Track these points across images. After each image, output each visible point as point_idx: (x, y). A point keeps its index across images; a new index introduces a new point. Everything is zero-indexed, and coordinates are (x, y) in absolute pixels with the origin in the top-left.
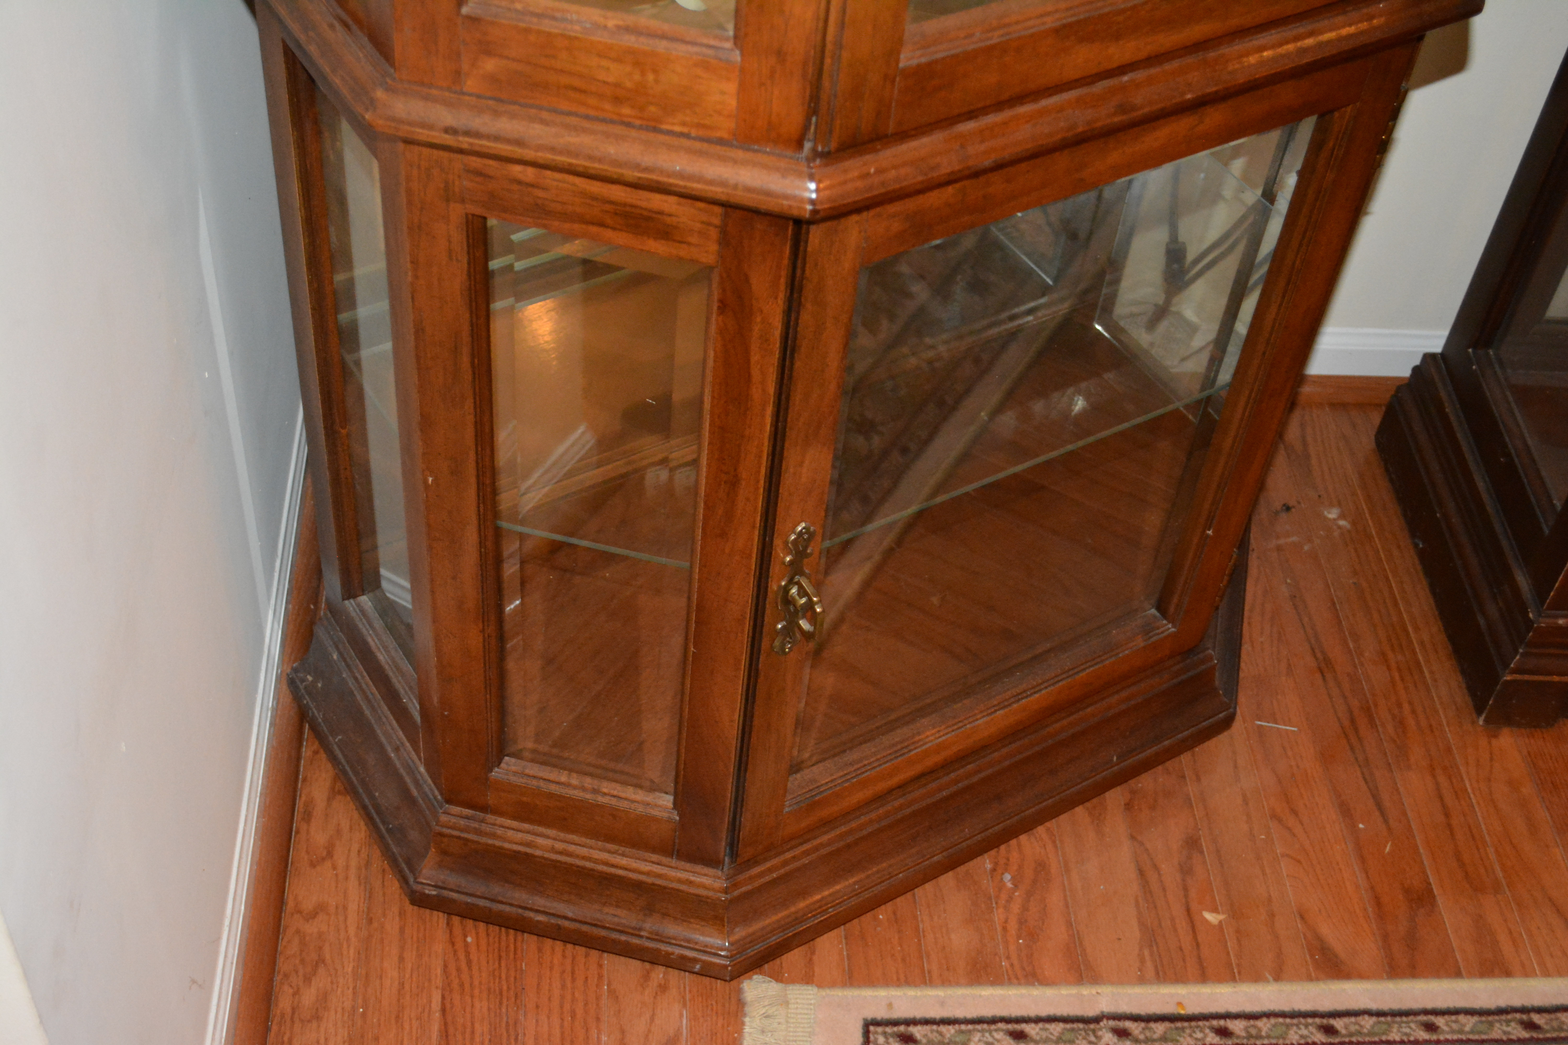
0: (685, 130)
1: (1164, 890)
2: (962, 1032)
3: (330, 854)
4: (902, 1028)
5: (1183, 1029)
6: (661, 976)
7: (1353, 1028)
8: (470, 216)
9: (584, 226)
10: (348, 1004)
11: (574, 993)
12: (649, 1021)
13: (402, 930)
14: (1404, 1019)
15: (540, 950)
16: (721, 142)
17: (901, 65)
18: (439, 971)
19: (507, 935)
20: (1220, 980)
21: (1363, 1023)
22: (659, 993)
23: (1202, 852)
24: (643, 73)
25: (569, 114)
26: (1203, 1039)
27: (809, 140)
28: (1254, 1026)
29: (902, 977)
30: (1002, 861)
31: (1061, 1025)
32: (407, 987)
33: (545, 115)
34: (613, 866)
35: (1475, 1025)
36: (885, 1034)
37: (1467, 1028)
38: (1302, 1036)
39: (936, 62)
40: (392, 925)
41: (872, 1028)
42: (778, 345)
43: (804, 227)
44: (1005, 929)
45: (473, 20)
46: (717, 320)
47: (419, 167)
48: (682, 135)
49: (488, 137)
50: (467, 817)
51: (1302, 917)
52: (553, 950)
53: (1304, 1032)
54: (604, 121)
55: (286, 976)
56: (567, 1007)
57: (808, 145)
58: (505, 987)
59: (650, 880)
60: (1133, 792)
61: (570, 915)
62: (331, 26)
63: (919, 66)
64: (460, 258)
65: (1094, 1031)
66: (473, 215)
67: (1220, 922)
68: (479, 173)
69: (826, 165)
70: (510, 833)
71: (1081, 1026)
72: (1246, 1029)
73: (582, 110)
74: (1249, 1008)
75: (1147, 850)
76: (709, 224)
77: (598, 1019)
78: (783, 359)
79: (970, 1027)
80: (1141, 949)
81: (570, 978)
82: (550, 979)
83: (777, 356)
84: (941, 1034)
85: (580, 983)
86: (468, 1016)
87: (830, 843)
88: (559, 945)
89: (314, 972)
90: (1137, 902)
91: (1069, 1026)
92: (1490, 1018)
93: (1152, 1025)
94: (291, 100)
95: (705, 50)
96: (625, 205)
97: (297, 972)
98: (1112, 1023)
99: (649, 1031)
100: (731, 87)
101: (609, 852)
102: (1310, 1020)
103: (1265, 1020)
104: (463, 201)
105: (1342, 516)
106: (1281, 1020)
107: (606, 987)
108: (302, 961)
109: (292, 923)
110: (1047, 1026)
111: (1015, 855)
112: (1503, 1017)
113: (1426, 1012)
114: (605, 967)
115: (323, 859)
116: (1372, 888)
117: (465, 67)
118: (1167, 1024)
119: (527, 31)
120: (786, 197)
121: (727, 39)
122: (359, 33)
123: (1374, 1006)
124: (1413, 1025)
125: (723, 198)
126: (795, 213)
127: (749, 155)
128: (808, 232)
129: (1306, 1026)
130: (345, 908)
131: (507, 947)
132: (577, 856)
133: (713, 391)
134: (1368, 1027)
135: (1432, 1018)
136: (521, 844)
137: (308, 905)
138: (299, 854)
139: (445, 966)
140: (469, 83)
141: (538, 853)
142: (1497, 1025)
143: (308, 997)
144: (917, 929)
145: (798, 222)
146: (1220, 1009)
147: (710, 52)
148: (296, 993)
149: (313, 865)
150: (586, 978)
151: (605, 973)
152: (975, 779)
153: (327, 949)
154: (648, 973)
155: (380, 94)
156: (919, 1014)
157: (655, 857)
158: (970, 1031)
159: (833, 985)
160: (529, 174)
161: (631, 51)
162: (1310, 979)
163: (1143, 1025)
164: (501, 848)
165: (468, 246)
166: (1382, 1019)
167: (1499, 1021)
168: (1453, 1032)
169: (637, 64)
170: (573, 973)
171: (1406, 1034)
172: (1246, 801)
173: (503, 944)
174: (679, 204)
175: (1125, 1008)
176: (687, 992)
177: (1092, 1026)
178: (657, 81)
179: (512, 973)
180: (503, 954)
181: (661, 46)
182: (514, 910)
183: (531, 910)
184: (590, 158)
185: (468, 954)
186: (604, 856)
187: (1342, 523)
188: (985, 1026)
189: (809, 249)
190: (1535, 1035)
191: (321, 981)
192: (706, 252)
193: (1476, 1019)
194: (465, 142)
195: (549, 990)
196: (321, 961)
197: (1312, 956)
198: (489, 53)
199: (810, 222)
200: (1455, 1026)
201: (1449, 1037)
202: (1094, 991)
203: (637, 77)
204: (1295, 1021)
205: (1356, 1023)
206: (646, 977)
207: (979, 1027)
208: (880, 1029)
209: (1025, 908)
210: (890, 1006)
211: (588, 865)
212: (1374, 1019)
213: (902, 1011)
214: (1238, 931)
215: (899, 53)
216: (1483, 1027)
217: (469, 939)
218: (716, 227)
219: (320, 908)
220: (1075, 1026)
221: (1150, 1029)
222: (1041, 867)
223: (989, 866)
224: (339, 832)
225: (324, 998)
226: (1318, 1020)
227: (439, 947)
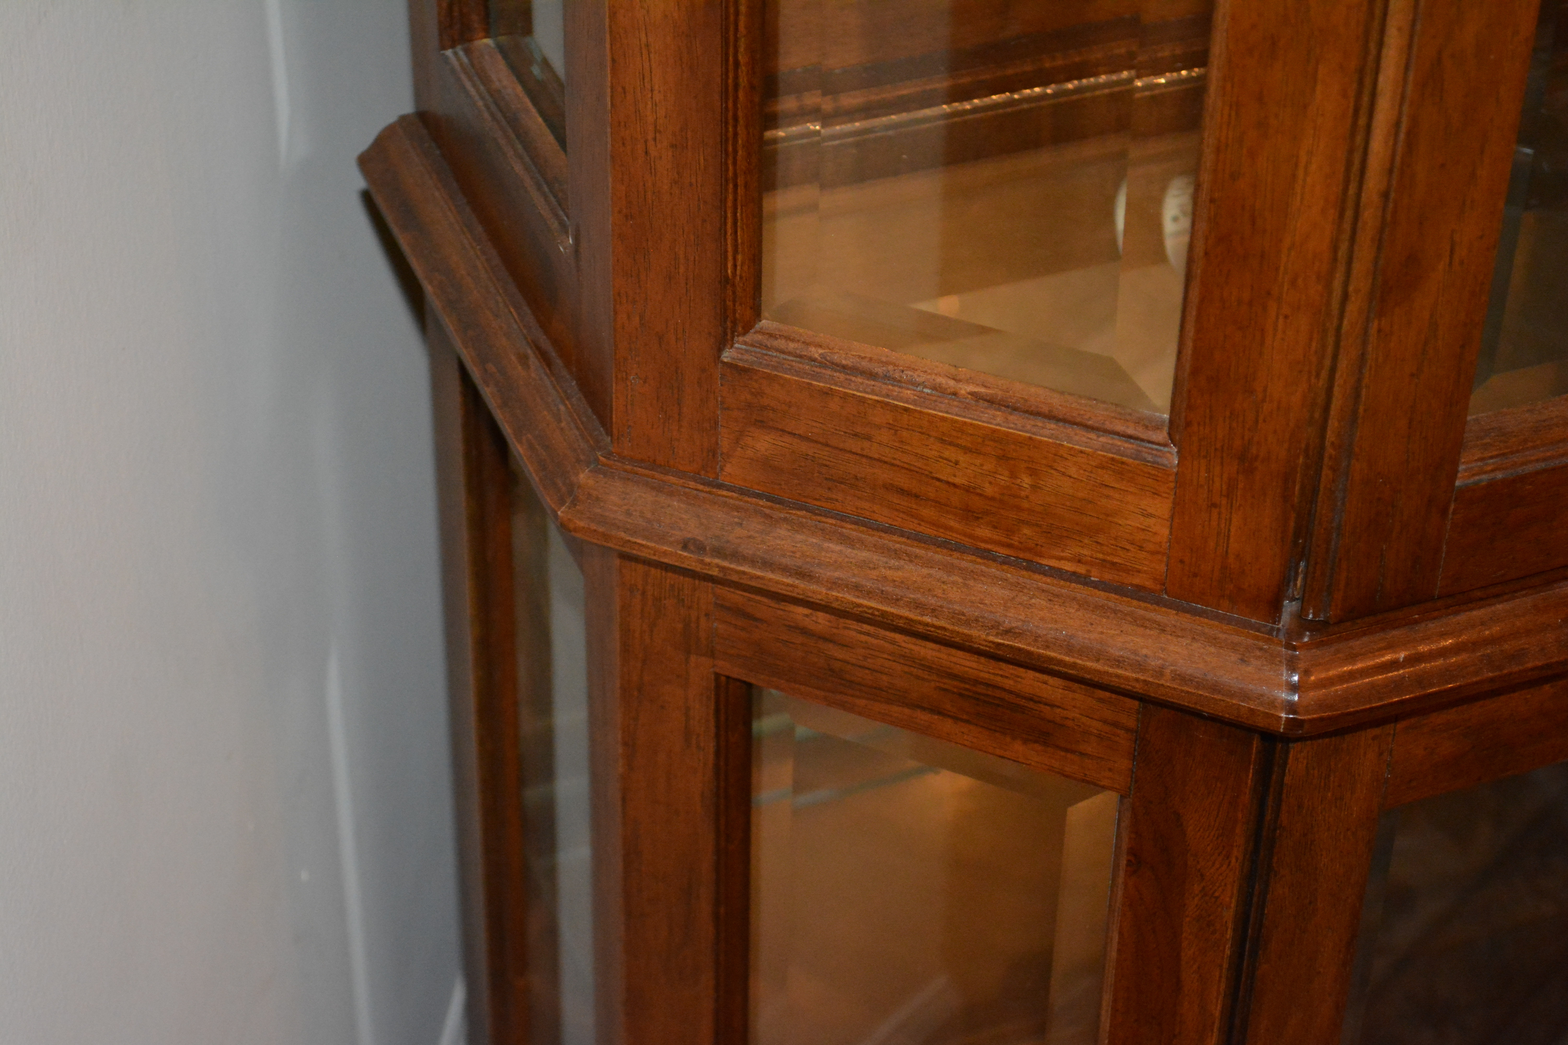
0: (1081, 569)
8: (723, 679)
9: (907, 711)
16: (1139, 593)
17: (1458, 483)
24: (1013, 475)
25: (889, 530)
27: (1292, 599)
33: (849, 530)
39: (1522, 479)
42: (1229, 934)
43: (1279, 746)
45: (738, 370)
46: (1126, 884)
47: (644, 593)
48: (1074, 577)
49: (752, 561)
54: (944, 545)
57: (1289, 608)
62: (523, 359)
63: (1492, 484)
64: (702, 744)
66: (728, 677)
68: (739, 612)
69: (1320, 645)
73: (911, 525)
76: (1115, 724)
78: (1239, 955)
83: (1228, 952)
94: (467, 454)
95: (1118, 442)
96: (976, 682)
100: (1162, 507)
104: (711, 654)
117: (725, 443)
119: (827, 393)
120: (1245, 696)
121: (1157, 428)
122: (564, 373)
125: (1139, 688)
126: (1261, 722)
127: (1185, 620)
128: (1287, 752)
133: (1115, 1001)
140: (728, 468)
145: (1269, 737)
147: (1129, 447)
155: (584, 477)
160: (821, 621)
161: (995, 437)
165: (718, 727)
169: (1003, 458)
174: (1066, 688)
178: (1034, 487)
181: (1046, 432)
184: (918, 606)
189: (1287, 779)
192: (1110, 770)
194: (714, 564)
198: (761, 424)
199: (1286, 739)
203: (1003, 478)
215: (1455, 463)
218: (1128, 730)
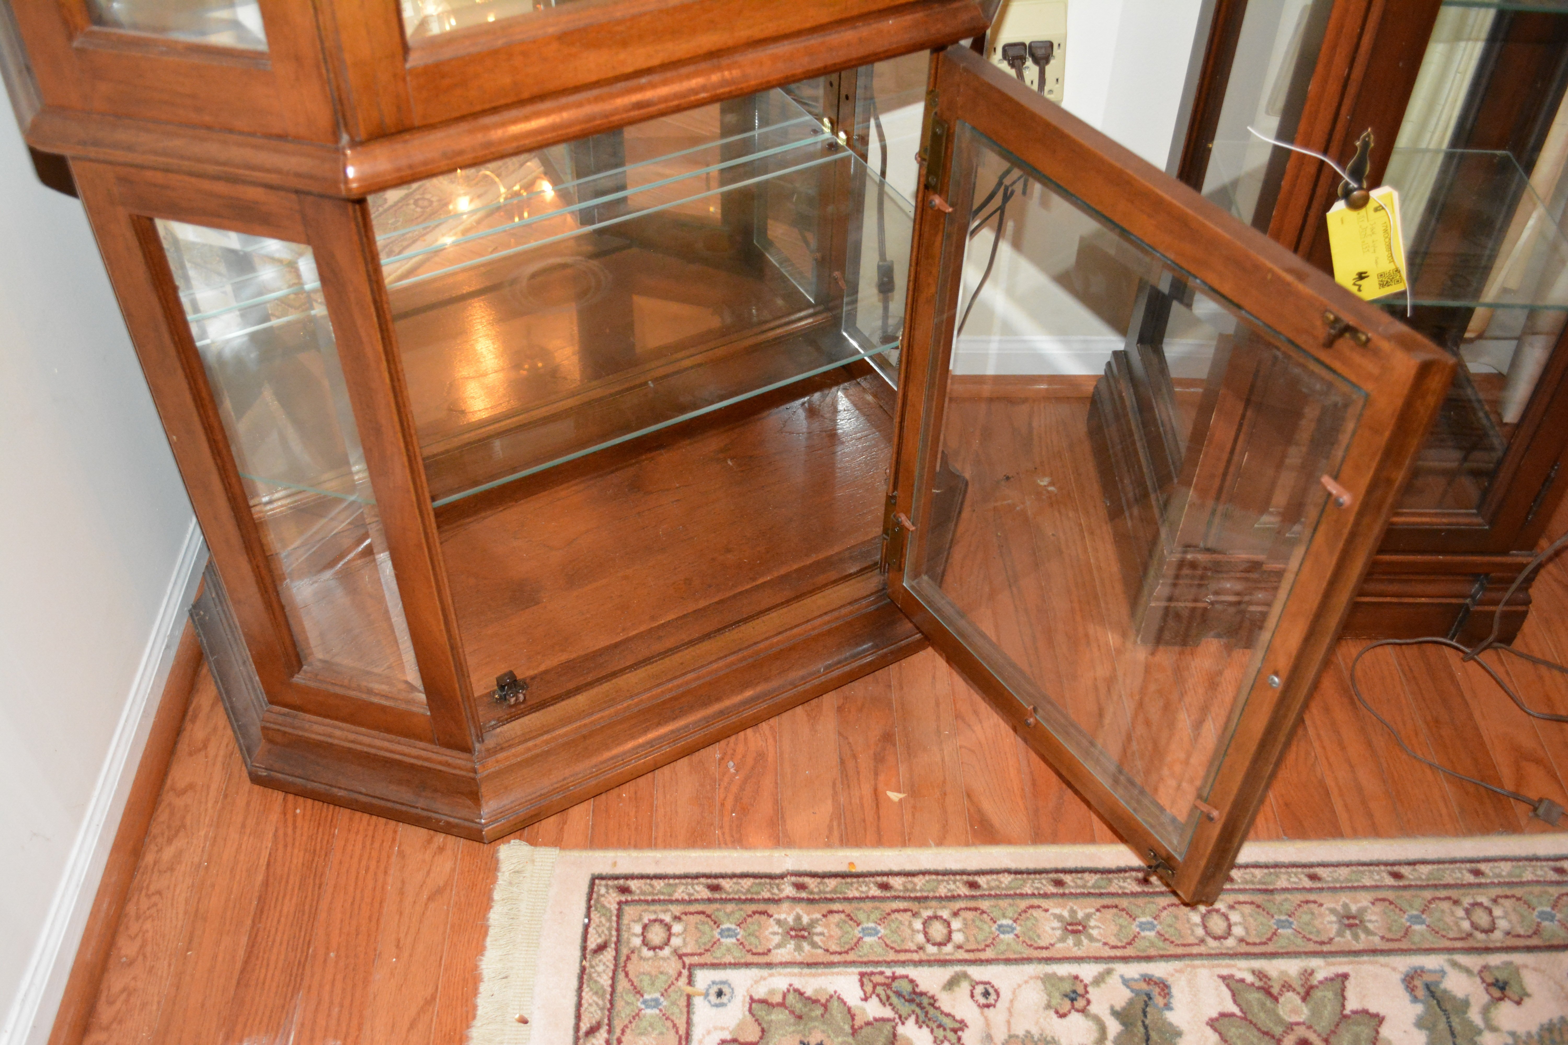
1: (858, 773)
2: (670, 885)
3: (205, 747)
4: (622, 882)
5: (852, 884)
7: (993, 884)
10: (196, 860)
11: (371, 852)
12: (425, 874)
13: (248, 804)
14: (1038, 876)
15: (351, 819)
18: (271, 835)
19: (328, 808)
20: (891, 845)
21: (1002, 879)
22: (437, 854)
23: (895, 745)
26: (867, 892)
28: (911, 882)
29: (633, 842)
30: (730, 752)
31: (752, 880)
32: (244, 847)
35: (1097, 881)
36: (607, 886)
37: (1090, 884)
38: (949, 890)
40: (241, 801)
41: (597, 881)
44: (723, 805)
50: (284, 715)
51: (969, 796)
52: (361, 820)
53: (952, 886)
55: (155, 837)
56: (364, 863)
58: (318, 848)
59: (419, 763)
60: (846, 698)
61: (364, 790)
65: (778, 886)
67: (901, 800)
70: (315, 727)
71: (768, 881)
72: (904, 885)
74: (909, 867)
75: (849, 743)
77: (386, 872)
79: (677, 881)
80: (831, 820)
81: (370, 841)
82: (355, 842)
84: (652, 886)
85: (377, 845)
86: (286, 869)
87: (565, 735)
88: (366, 817)
89: (176, 835)
90: (834, 784)
91: (757, 881)
92: (1110, 876)
93: (826, 880)
97: (163, 834)
98: (793, 879)
99: (424, 882)
101: (388, 741)
102: (958, 877)
103: (921, 877)
105: (1052, 484)
106: (934, 877)
107: (397, 849)
108: (169, 827)
109: (168, 797)
110: (740, 881)
111: (741, 749)
112: (1122, 875)
113: (1057, 871)
114: (399, 833)
115: (200, 750)
116: (1031, 772)
118: (839, 880)
123: (1013, 866)
124: (1044, 882)
129: (955, 882)
130: (208, 787)
131: (326, 817)
134: (1006, 882)
135: (1061, 876)
136: (324, 735)
137: (181, 785)
138: (183, 747)
139: (276, 831)
141: (336, 742)
142: (1116, 881)
143: (168, 853)
144: (652, 805)
146: (885, 868)
148: (160, 850)
149: (191, 754)
150: (383, 841)
151: (398, 838)
152: (694, 685)
153: (189, 818)
156: (637, 871)
157: (422, 744)
158: (676, 885)
159: (577, 846)
162: (967, 844)
163: (819, 880)
166: (1019, 876)
167: (1118, 878)
168: (1077, 887)
170: (373, 837)
171: (1037, 888)
172: (938, 704)
173: (323, 815)
175: (806, 867)
176: (460, 853)
177: (777, 881)
179: (326, 838)
180: (322, 823)
182: (323, 786)
185: (295, 822)
186: (386, 744)
187: (1051, 488)
188: (689, 880)
190: (1146, 889)
191: (179, 843)
193: (1098, 876)
195: (352, 850)
196: (183, 826)
197: (972, 826)
200: (1079, 882)
201: (1073, 891)
202: (783, 854)
204: (946, 878)
205: (997, 880)
206: (430, 841)
207: (684, 881)
208: (603, 882)
209: (742, 789)
210: (615, 864)
211: (373, 751)
212: (1013, 876)
213: (624, 868)
214: (914, 807)
216: (1103, 883)
217: (298, 811)
219: (191, 787)
220: (763, 881)
221: (824, 884)
222: (761, 756)
223: (718, 756)
224: (215, 729)
225: (179, 854)
226: (965, 877)
227: (274, 816)
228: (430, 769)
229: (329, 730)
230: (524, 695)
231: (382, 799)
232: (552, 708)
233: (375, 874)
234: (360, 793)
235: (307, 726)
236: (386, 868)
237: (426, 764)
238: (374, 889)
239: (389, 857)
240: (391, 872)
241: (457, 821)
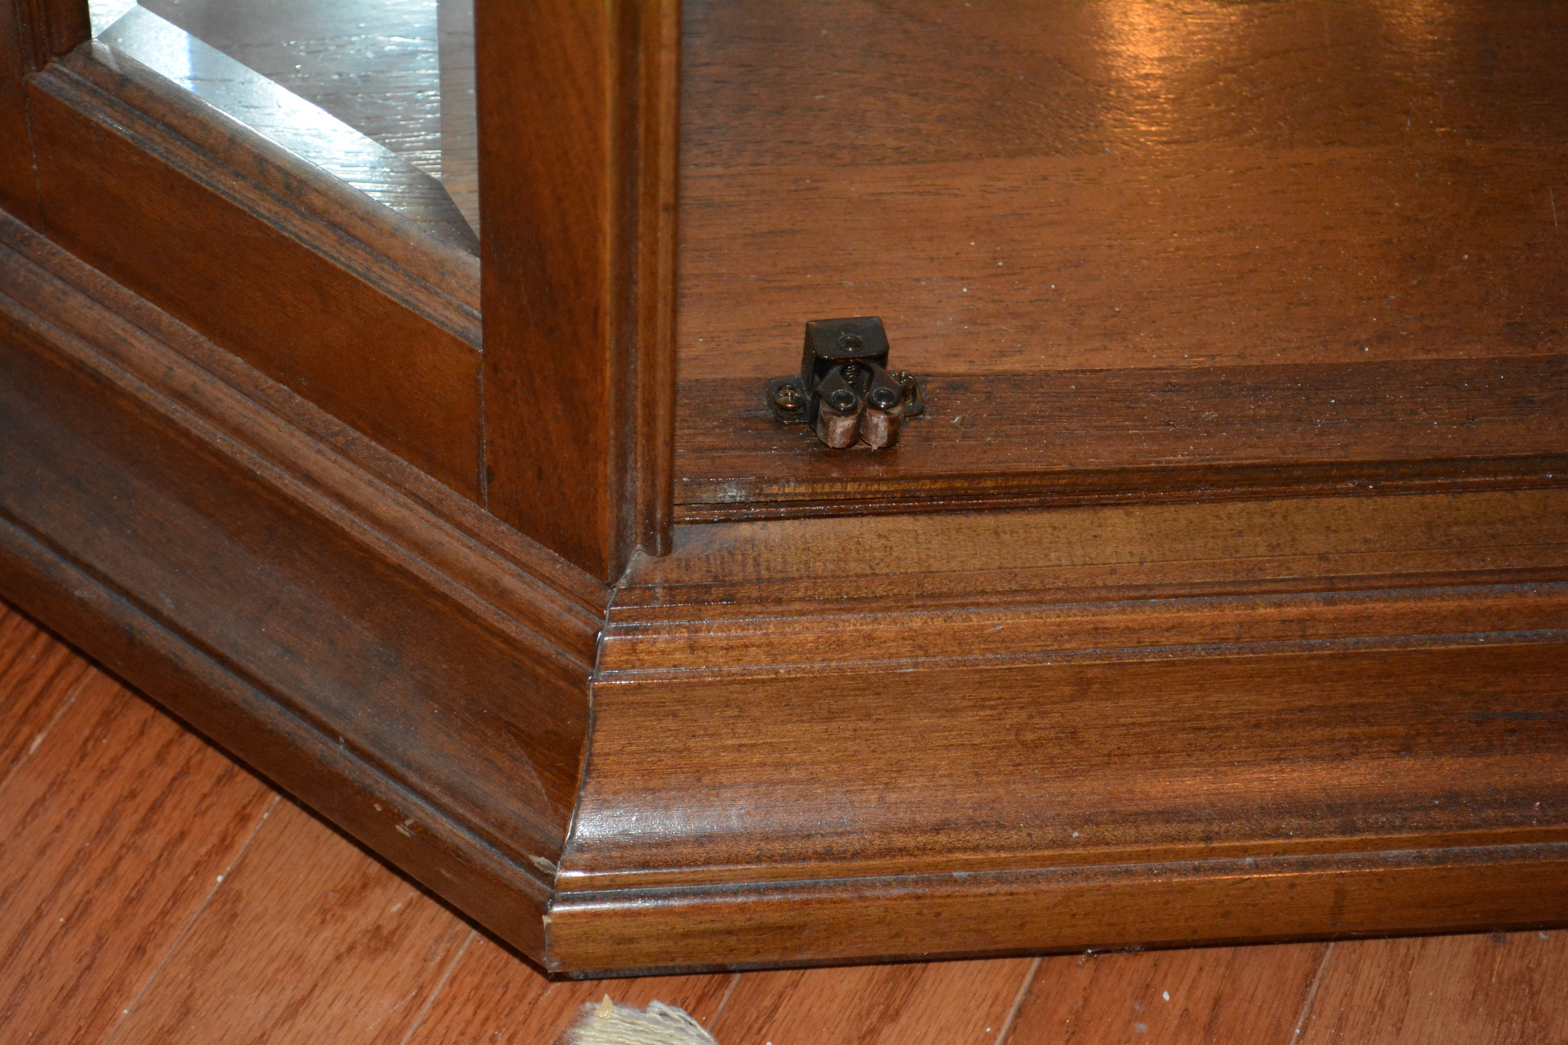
6: (396, 907)
11: (120, 859)
12: (279, 1011)
15: (107, 718)
22: (359, 949)
34: (309, 478)
52: (142, 733)
56: (76, 887)
61: (167, 606)
70: (76, 300)
77: (139, 950)
81: (137, 817)
82: (82, 800)
85: (155, 840)
107: (220, 879)
114: (253, 827)
131: (25, 680)
132: (221, 421)
141: (128, 381)
150: (183, 835)
151: (244, 842)
154: (364, 887)
164: (38, 339)
170: (155, 807)
176: (446, 975)
182: (36, 546)
183: (75, 561)
195: (58, 828)
228: (429, 590)
229: (117, 325)
230: (895, 424)
231: (222, 660)
232: (987, 520)
233: (100, 941)
234: (154, 613)
235: (50, 286)
236: (148, 934)
237: (419, 566)
238: (69, 994)
239: (176, 898)
240: (161, 956)
241: (463, 837)
